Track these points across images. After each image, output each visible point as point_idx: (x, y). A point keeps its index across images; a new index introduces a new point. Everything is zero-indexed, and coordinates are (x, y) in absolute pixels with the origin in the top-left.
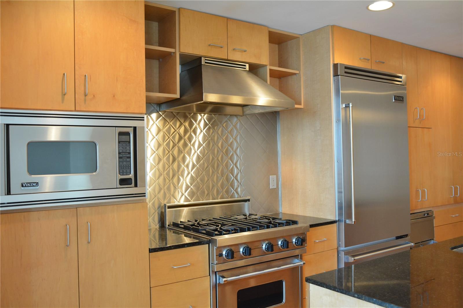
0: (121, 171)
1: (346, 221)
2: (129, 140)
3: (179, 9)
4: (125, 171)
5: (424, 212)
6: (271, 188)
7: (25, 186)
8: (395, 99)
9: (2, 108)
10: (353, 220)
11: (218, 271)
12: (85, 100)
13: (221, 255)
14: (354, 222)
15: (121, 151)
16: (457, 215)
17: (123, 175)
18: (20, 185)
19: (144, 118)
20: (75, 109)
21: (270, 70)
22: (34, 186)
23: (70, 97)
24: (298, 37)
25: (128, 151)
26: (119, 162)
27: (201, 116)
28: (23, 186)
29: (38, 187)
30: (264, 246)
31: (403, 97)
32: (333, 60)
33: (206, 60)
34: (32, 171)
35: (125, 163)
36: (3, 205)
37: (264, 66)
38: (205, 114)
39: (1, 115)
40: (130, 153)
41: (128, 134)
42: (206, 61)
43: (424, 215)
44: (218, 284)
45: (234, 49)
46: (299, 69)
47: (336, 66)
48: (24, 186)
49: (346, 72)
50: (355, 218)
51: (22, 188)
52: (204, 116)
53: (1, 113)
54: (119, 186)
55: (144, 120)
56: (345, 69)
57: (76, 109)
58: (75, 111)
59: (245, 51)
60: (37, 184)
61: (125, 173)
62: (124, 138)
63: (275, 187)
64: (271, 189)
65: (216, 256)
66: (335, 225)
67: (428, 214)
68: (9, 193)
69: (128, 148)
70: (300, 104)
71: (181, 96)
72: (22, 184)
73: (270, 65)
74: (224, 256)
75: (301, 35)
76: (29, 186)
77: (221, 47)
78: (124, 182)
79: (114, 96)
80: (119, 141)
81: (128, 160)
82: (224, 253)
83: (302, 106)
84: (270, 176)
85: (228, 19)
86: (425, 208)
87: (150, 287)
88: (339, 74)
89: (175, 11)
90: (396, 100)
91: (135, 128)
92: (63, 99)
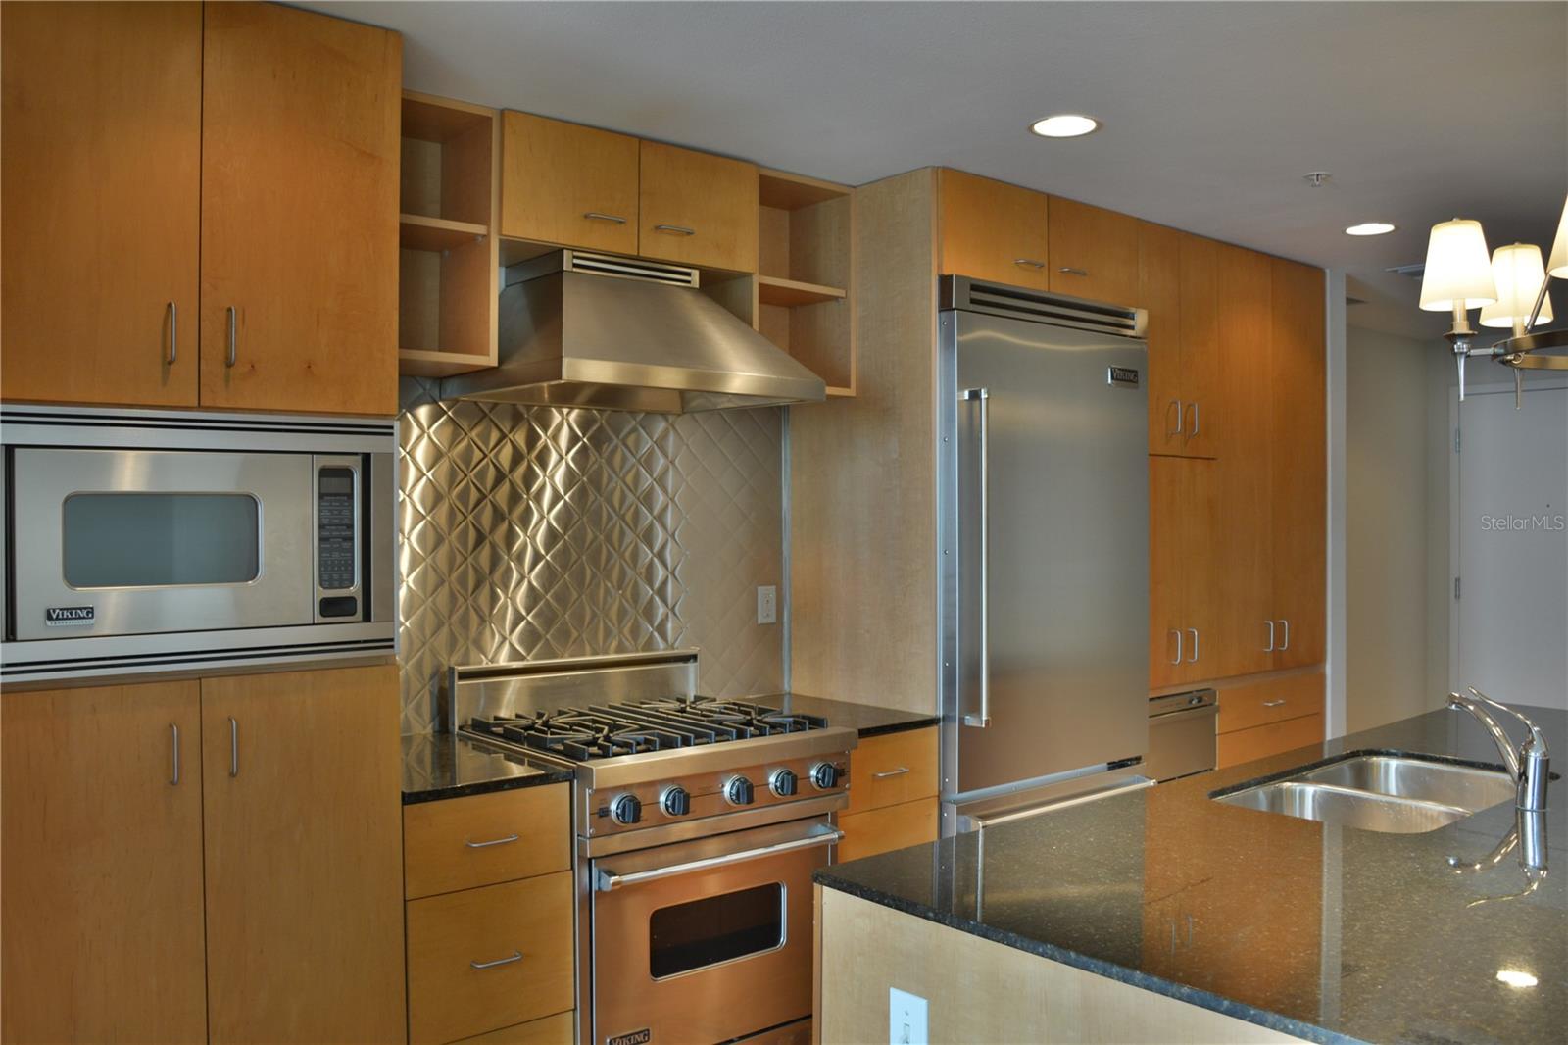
0: (326, 577)
1: (964, 718)
2: (348, 491)
3: (502, 112)
4: (336, 577)
5: (1190, 695)
6: (759, 622)
7: (57, 618)
8: (1113, 378)
10: (984, 718)
11: (594, 858)
12: (228, 378)
13: (604, 812)
14: (987, 721)
15: (326, 522)
16: (1281, 701)
17: (331, 587)
18: (43, 615)
19: (392, 428)
20: (199, 403)
21: (761, 286)
22: (80, 618)
23: (185, 367)
24: (842, 195)
25: (346, 522)
26: (321, 551)
27: (561, 413)
28: (49, 617)
29: (92, 621)
30: (727, 789)
31: (1136, 372)
32: (940, 266)
33: (575, 257)
34: (75, 575)
35: (336, 555)
37: (749, 275)
38: (572, 409)
40: (351, 527)
41: (347, 473)
42: (576, 261)
43: (1190, 702)
44: (596, 892)
45: (657, 228)
46: (845, 288)
47: (945, 282)
48: (54, 616)
49: (973, 301)
50: (990, 712)
51: (49, 623)
52: (569, 413)
54: (319, 619)
55: (392, 434)
56: (972, 292)
57: (202, 404)
58: (200, 407)
59: (689, 234)
60: (91, 611)
61: (336, 584)
62: (335, 484)
63: (772, 619)
64: (762, 624)
65: (590, 814)
66: (933, 730)
67: (1200, 700)
68: (11, 636)
69: (346, 512)
70: (847, 385)
71: (501, 359)
72: (48, 611)
73: (763, 272)
74: (613, 815)
75: (854, 187)
76: (67, 618)
77: (621, 222)
78: (331, 608)
79: (309, 367)
80: (322, 492)
81: (346, 545)
82: (613, 807)
83: (850, 392)
84: (759, 589)
85: (641, 139)
86: (1193, 683)
87: (405, 901)
88: (953, 306)
89: (489, 119)
90: (1117, 380)
91: (366, 458)
92: (165, 374)
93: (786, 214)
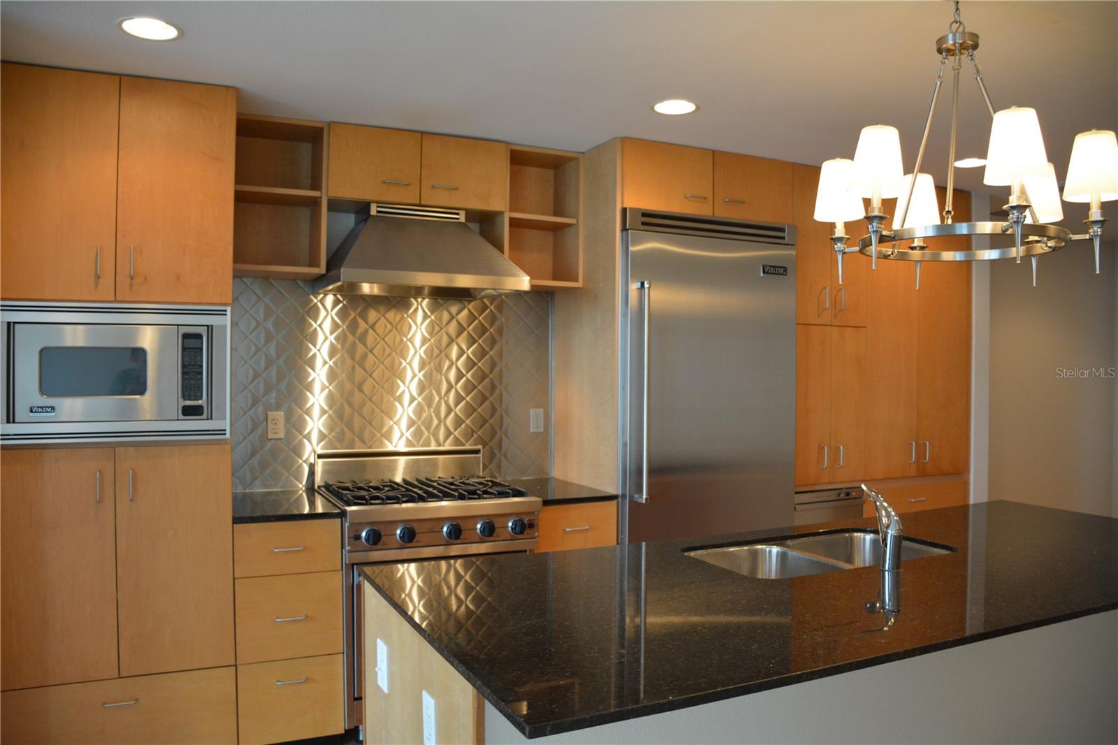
0: (187, 394)
2: (200, 346)
3: (330, 124)
4: (192, 394)
5: (840, 491)
6: (531, 431)
7: (36, 412)
8: (764, 272)
9: (3, 299)
10: (644, 497)
11: (357, 564)
12: (131, 285)
13: (358, 537)
14: (646, 499)
15: (187, 363)
16: (923, 499)
17: (189, 399)
18: (29, 410)
19: (226, 311)
20: (115, 299)
21: (511, 219)
22: (47, 412)
23: (108, 280)
24: (576, 158)
25: (199, 363)
26: (183, 380)
28: (32, 411)
29: (54, 414)
30: (445, 529)
31: (786, 268)
32: (623, 202)
33: (378, 207)
34: (44, 389)
35: (193, 382)
36: (5, 436)
37: (501, 213)
39: (2, 310)
40: (202, 366)
41: (199, 337)
42: (379, 209)
43: (839, 494)
44: (357, 585)
45: (433, 187)
46: (576, 216)
47: (624, 210)
48: (34, 411)
49: (643, 224)
50: (649, 493)
51: (31, 414)
53: (2, 306)
54: (181, 417)
55: (226, 315)
56: (643, 218)
57: (117, 299)
58: (116, 301)
59: (456, 189)
60: (53, 408)
61: (193, 398)
62: (192, 343)
63: (541, 429)
64: (533, 433)
65: (348, 538)
67: (848, 494)
68: (10, 418)
69: (199, 358)
70: (576, 280)
72: (31, 408)
73: (512, 209)
74: (363, 540)
75: (583, 153)
76: (41, 412)
77: (407, 185)
78: (189, 411)
79: (178, 278)
80: (185, 346)
81: (199, 376)
82: (364, 534)
83: (579, 284)
84: (531, 410)
85: (422, 133)
86: (842, 482)
87: (234, 579)
88: (628, 227)
89: (322, 129)
90: (768, 273)
91: (210, 328)
92: (97, 284)
93: (552, 172)
